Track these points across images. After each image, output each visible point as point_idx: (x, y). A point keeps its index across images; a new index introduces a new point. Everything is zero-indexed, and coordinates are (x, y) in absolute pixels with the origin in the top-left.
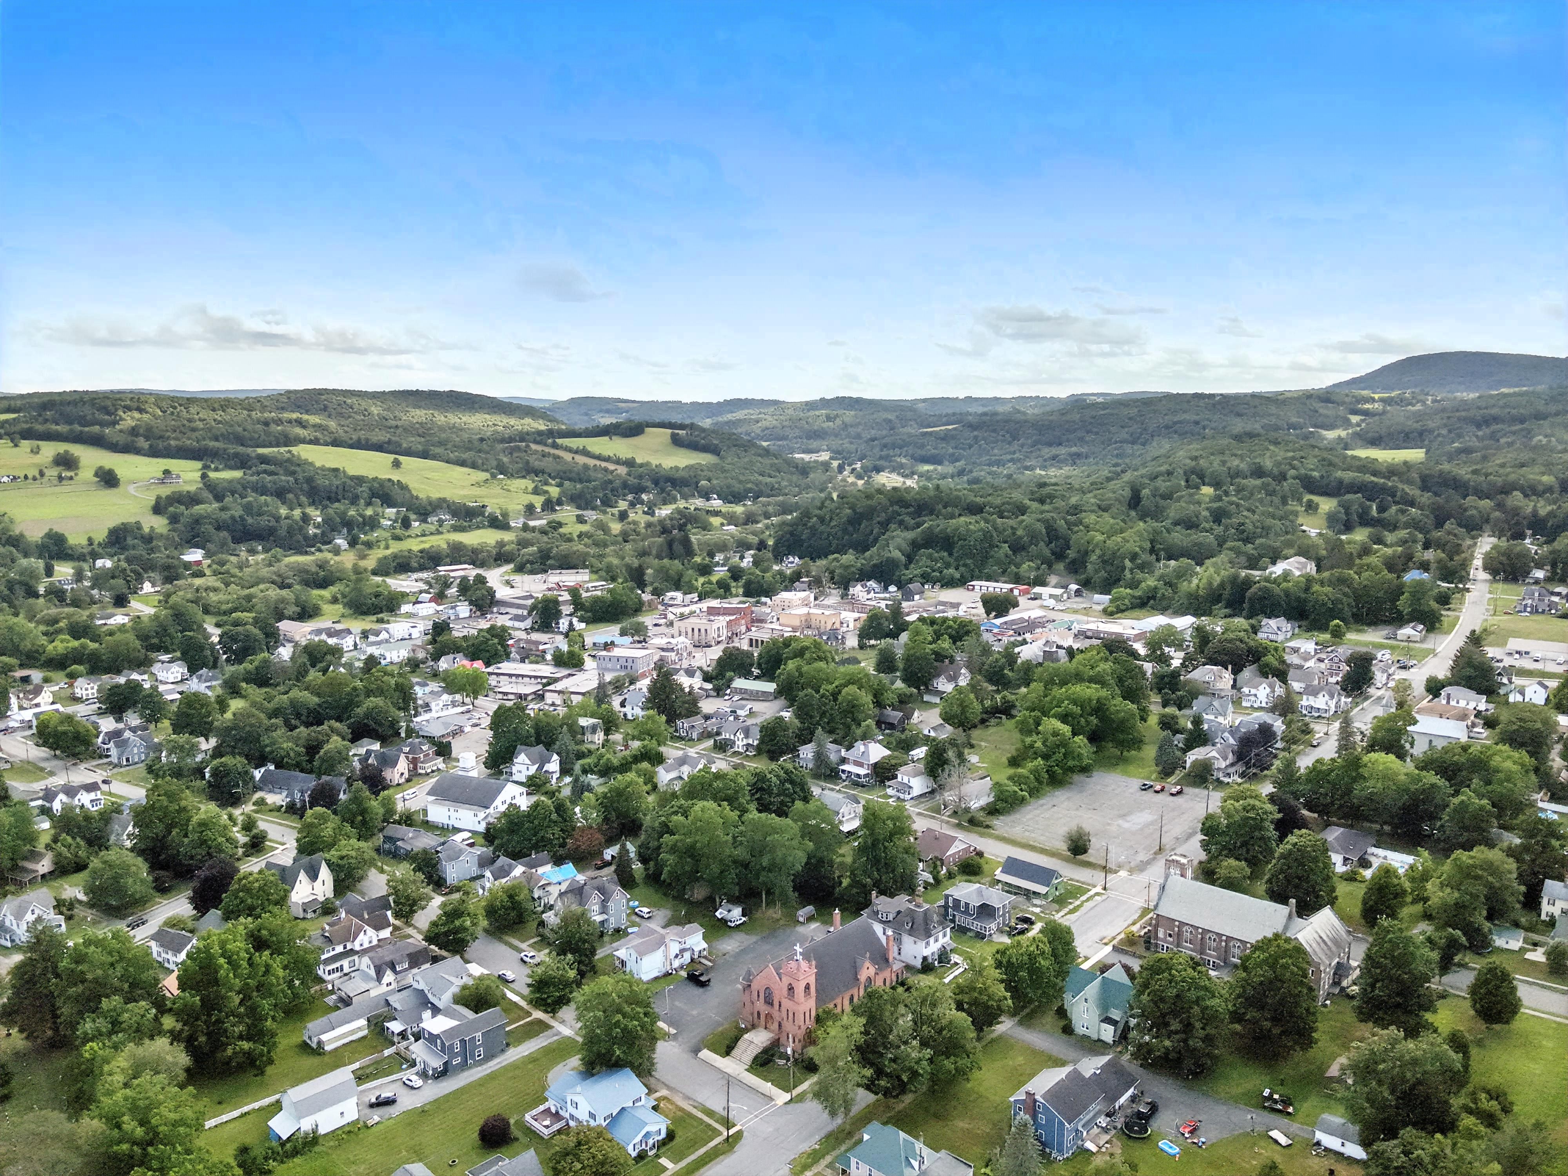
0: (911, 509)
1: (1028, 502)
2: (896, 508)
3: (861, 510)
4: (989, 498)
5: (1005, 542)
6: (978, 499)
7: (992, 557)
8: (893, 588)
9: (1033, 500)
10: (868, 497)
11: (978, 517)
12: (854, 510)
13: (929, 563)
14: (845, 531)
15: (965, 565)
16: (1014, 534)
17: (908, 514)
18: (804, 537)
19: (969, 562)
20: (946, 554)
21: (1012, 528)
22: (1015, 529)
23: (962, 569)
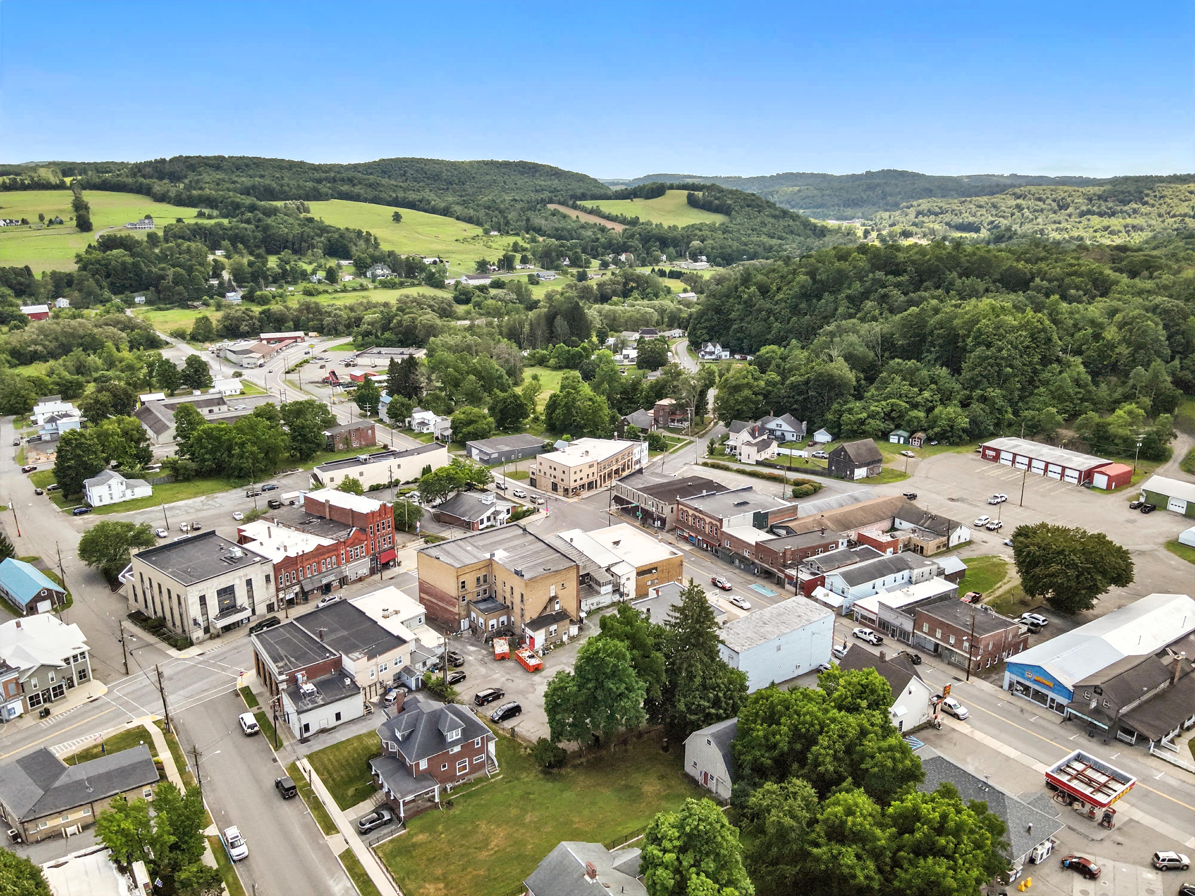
0: (904, 278)
1: (1114, 275)
2: (880, 275)
3: (824, 277)
4: (1042, 265)
5: (1078, 352)
6: (1021, 265)
7: (1046, 383)
8: (822, 436)
9: (1121, 271)
10: (843, 257)
11: (1020, 297)
12: (813, 278)
13: (906, 387)
14: (795, 310)
15: (983, 399)
16: (1097, 337)
17: (897, 285)
18: (733, 315)
19: (994, 393)
20: (944, 371)
21: (1093, 323)
22: (1101, 326)
23: (976, 407)
